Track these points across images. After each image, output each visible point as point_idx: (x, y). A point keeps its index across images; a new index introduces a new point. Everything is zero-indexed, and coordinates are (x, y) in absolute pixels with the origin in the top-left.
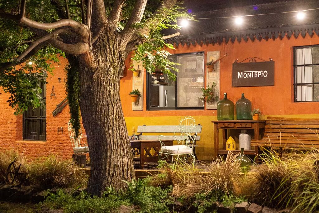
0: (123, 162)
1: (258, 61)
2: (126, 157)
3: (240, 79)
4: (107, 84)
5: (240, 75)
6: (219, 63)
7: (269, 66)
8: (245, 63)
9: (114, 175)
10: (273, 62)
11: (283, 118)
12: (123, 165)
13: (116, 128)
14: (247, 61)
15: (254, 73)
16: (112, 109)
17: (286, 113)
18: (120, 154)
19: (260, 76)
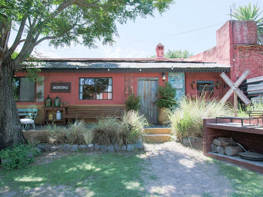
0: (18, 128)
1: (63, 82)
2: (19, 125)
3: (54, 89)
4: (8, 85)
5: (54, 88)
6: (44, 82)
7: (69, 84)
8: (57, 83)
9: (14, 135)
10: (71, 83)
11: (76, 106)
12: (18, 130)
13: (14, 109)
14: (58, 82)
15: (61, 87)
16: (11, 99)
17: (76, 104)
18: (17, 124)
19: (64, 88)
